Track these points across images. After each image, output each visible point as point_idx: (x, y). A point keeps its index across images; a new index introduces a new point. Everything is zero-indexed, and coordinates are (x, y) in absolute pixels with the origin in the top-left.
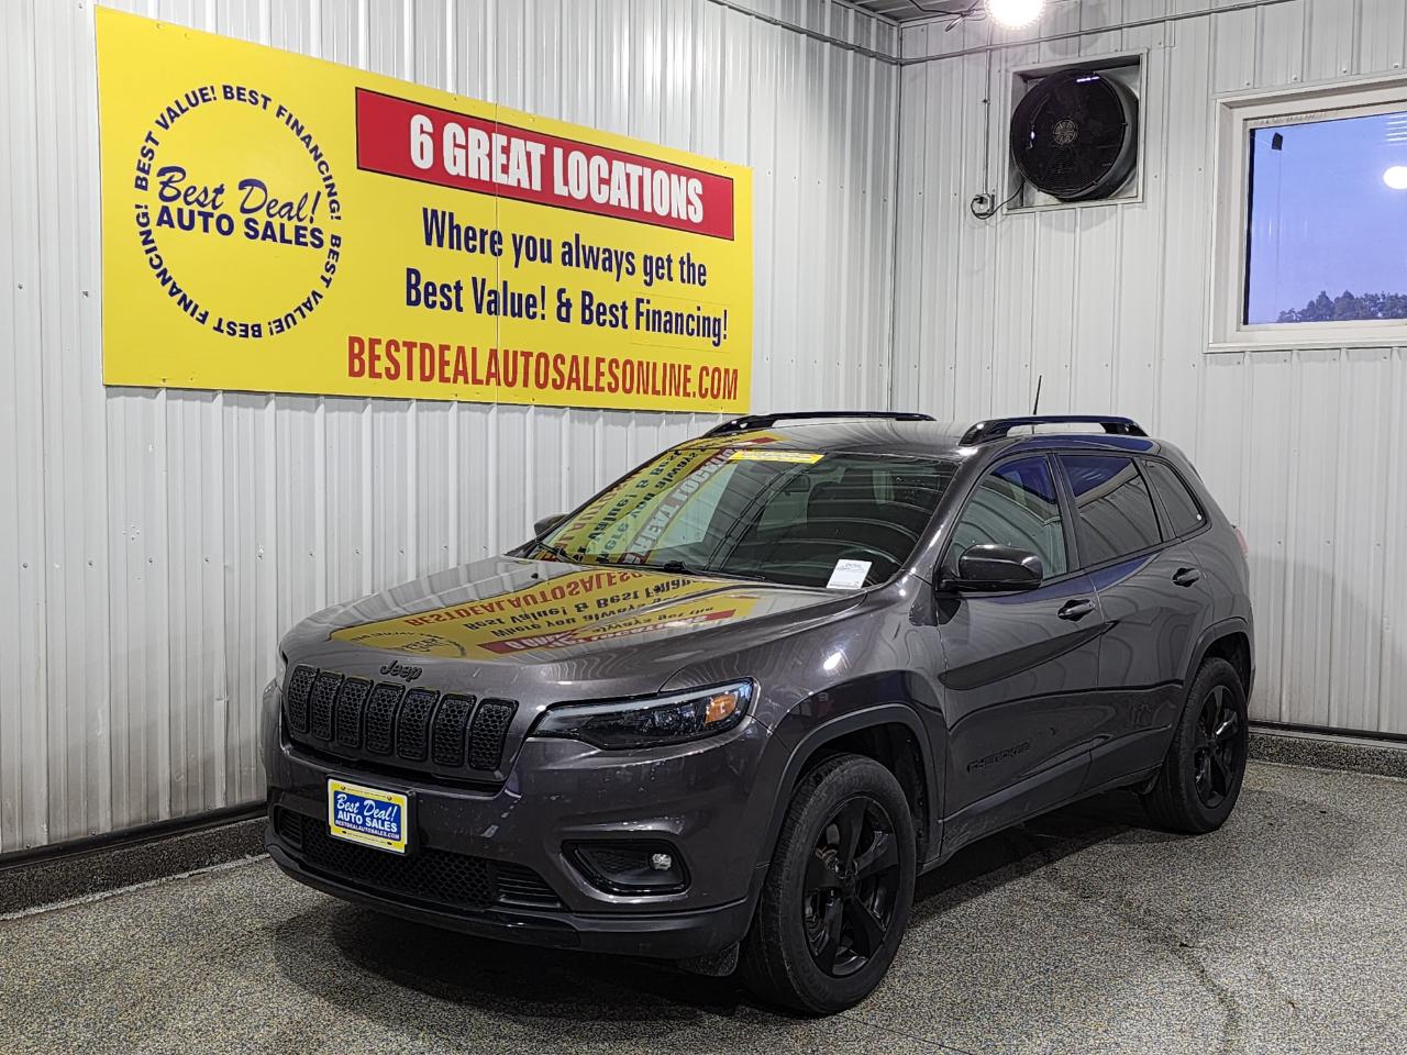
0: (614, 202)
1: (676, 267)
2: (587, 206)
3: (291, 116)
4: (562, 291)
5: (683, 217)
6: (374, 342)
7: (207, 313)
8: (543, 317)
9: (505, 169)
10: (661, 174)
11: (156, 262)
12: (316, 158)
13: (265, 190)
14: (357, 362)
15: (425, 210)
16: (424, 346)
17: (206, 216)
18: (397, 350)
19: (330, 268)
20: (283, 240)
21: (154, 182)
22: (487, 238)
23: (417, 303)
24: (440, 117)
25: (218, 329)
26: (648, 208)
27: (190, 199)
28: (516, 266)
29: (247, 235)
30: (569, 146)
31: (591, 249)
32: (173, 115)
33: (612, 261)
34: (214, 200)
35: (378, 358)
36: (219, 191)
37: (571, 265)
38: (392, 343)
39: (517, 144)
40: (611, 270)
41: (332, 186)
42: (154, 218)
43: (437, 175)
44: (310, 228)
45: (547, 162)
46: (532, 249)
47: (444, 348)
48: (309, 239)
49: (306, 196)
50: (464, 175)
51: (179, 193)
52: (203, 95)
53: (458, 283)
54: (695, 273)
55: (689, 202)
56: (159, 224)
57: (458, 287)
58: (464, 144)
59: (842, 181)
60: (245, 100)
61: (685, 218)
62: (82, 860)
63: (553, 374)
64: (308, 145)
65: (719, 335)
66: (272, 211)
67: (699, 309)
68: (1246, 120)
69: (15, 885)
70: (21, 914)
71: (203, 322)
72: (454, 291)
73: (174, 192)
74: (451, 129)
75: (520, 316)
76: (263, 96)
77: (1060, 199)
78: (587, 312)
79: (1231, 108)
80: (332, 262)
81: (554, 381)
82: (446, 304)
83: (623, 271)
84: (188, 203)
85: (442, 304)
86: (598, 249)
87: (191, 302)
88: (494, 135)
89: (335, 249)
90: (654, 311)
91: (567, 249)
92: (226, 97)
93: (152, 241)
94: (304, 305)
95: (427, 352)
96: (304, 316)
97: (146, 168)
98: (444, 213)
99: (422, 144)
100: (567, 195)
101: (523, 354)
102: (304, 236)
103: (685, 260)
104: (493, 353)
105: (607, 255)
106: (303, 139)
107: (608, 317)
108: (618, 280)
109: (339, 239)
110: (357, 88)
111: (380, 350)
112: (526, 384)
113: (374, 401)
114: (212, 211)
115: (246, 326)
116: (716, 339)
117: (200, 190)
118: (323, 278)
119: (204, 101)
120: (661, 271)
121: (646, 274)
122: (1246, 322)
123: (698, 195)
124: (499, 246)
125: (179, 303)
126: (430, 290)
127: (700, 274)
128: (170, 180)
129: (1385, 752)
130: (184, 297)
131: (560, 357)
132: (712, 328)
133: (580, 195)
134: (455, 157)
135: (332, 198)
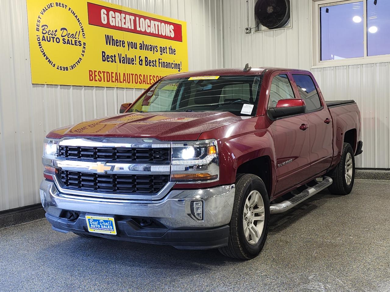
0: (152, 32)
1: (168, 49)
2: (145, 33)
3: (72, 10)
4: (140, 57)
5: (169, 36)
6: (95, 71)
7: (55, 64)
8: (136, 64)
9: (125, 23)
10: (163, 24)
11: (42, 50)
12: (79, 21)
13: (67, 31)
14: (91, 77)
15: (106, 35)
16: (107, 72)
17: (53, 38)
18: (101, 73)
19: (83, 52)
20: (72, 44)
21: (41, 29)
22: (121, 42)
23: (105, 61)
24: (108, 9)
25: (58, 68)
26: (160, 34)
27: (49, 33)
28: (129, 50)
29: (63, 43)
30: (140, 17)
31: (147, 45)
32: (45, 11)
33: (152, 48)
34: (55, 34)
35: (96, 76)
36: (56, 31)
37: (142, 50)
38: (99, 72)
39: (127, 16)
40: (152, 51)
41: (83, 29)
42: (41, 39)
43: (108, 26)
44: (78, 40)
45: (135, 21)
46: (133, 45)
47: (112, 73)
48: (78, 44)
49: (77, 32)
50: (115, 25)
51: (47, 32)
52: (51, 5)
53: (115, 55)
54: (173, 51)
55: (170, 32)
56: (42, 40)
57: (115, 56)
58: (114, 17)
59: (209, 25)
60: (61, 6)
61: (170, 36)
62: (34, 210)
63: (139, 80)
64: (76, 18)
65: (179, 69)
66: (69, 36)
67: (174, 61)
68: (319, 5)
69: (18, 217)
70: (20, 225)
71: (54, 66)
72: (114, 57)
73: (46, 32)
74: (111, 13)
75: (130, 64)
76: (65, 5)
77: (269, 28)
78: (147, 62)
79: (314, 2)
80: (84, 50)
81: (139, 81)
82: (112, 61)
83: (155, 51)
84: (49, 35)
85: (111, 61)
86: (148, 45)
87: (51, 61)
88: (122, 14)
89: (84, 46)
90: (163, 62)
91: (141, 45)
92: (57, 6)
93: (41, 45)
94: (78, 61)
95: (108, 74)
96: (78, 65)
97: (39, 25)
98: (110, 36)
99: (104, 17)
100: (140, 30)
101: (132, 74)
102: (77, 43)
103: (170, 48)
104: (124, 74)
105: (151, 47)
106: (75, 17)
107: (152, 64)
108: (154, 53)
109: (85, 43)
110: (88, 2)
111: (97, 74)
112: (133, 83)
113: (96, 88)
114: (54, 36)
115: (64, 67)
116: (179, 70)
117: (51, 31)
118: (82, 54)
119: (52, 7)
120: (164, 51)
121: (161, 52)
122: (321, 60)
123: (173, 30)
124: (124, 45)
125: (48, 62)
126: (108, 57)
127: (174, 52)
128: (44, 29)
129: (363, 173)
130: (49, 60)
131: (140, 75)
132: (177, 66)
133: (143, 30)
134: (112, 21)
135: (83, 32)
